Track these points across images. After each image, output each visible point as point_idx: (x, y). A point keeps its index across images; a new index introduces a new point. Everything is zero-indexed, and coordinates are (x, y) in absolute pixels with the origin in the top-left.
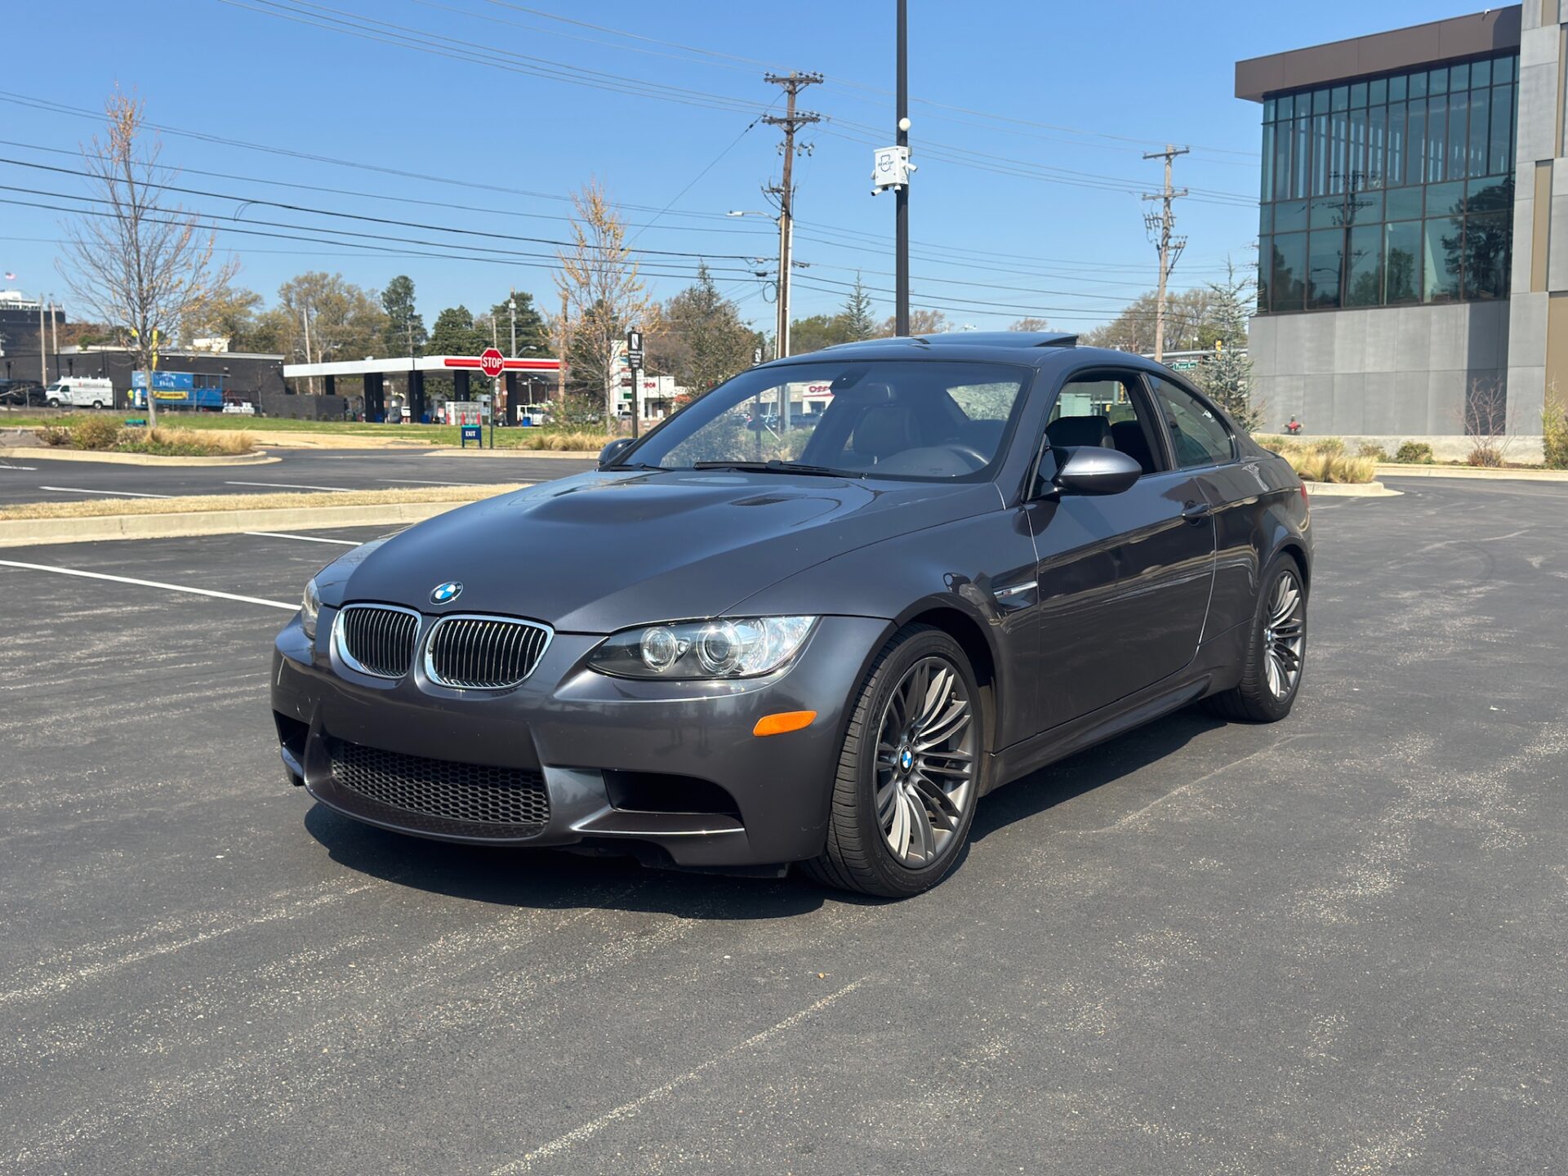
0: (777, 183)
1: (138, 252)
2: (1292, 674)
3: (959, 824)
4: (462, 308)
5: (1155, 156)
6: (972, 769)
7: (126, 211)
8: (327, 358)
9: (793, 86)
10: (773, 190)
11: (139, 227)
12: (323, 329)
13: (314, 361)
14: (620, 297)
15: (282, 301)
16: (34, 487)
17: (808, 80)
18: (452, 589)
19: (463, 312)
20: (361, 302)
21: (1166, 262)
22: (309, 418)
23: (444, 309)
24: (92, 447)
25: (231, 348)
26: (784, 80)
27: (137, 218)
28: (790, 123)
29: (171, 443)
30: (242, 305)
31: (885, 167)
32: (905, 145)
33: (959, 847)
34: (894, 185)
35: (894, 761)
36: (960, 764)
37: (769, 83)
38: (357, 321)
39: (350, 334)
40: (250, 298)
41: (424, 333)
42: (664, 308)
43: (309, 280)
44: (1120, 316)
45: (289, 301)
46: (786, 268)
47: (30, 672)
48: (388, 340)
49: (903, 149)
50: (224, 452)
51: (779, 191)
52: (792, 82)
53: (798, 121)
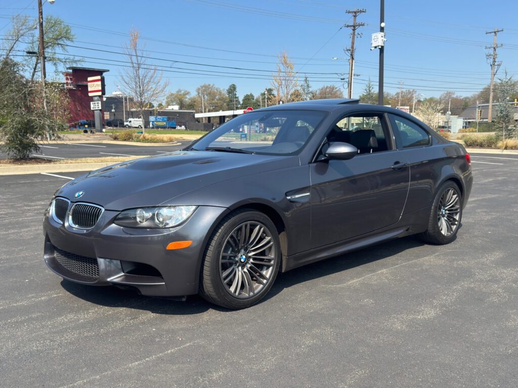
0: (349, 47)
1: (139, 78)
2: (454, 227)
3: (267, 283)
4: (251, 94)
5: (490, 33)
6: (274, 262)
7: (135, 65)
8: (209, 111)
9: (355, 14)
10: (348, 50)
11: (140, 71)
12: (208, 102)
13: (205, 112)
14: (292, 89)
15: (197, 93)
16: (98, 153)
17: (361, 12)
18: (81, 193)
19: (252, 95)
20: (220, 93)
21: (494, 70)
22: (202, 130)
23: (245, 95)
24: (125, 140)
25: (181, 108)
26: (352, 12)
27: (139, 68)
28: (354, 27)
29: (148, 139)
30: (184, 95)
31: (376, 40)
32: (383, 32)
33: (267, 291)
34: (379, 46)
35: (237, 259)
36: (270, 260)
37: (347, 13)
38: (220, 99)
39: (217, 103)
40: (186, 92)
41: (239, 102)
42: (317, 92)
43: (205, 86)
44: (482, 90)
45: (199, 93)
46: (351, 77)
47: (37, 213)
48: (228, 105)
49: (382, 34)
50: (163, 141)
51: (350, 50)
52: (355, 13)
53: (357, 26)
